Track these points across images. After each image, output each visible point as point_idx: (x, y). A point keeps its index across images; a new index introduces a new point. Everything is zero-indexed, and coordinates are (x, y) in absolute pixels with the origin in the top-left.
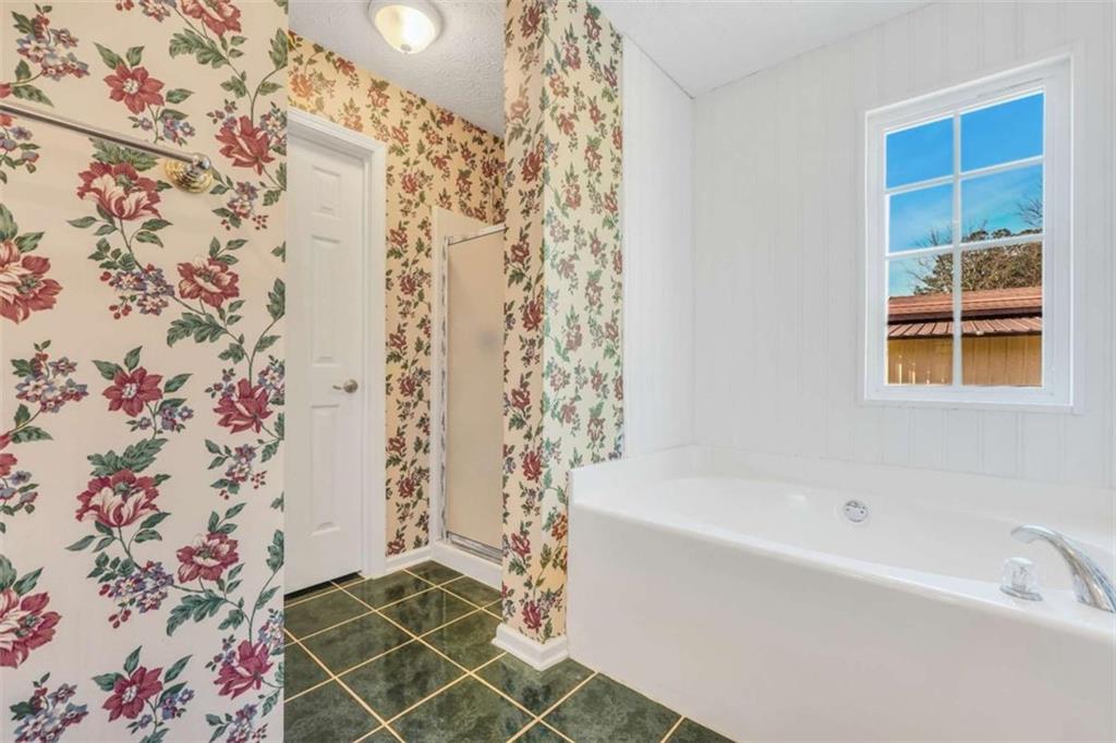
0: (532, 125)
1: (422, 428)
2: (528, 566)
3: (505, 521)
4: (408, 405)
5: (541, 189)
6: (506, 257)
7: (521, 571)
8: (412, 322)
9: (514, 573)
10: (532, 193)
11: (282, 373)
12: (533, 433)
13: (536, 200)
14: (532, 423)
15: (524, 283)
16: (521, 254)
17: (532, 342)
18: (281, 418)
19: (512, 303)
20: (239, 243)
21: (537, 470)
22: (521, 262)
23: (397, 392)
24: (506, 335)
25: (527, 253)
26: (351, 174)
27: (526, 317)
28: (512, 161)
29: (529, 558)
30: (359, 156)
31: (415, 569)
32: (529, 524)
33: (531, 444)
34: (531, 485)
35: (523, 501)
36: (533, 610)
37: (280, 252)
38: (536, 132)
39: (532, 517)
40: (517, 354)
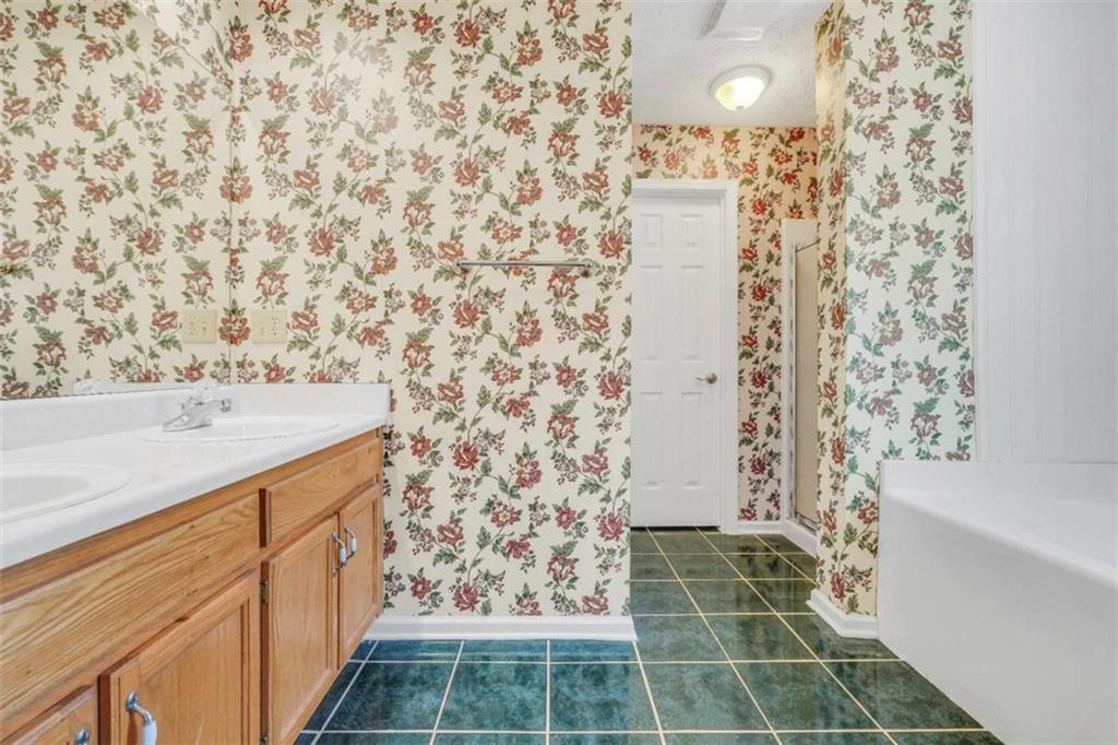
0: (836, 146)
1: (774, 416)
2: (835, 540)
3: (819, 499)
4: (759, 395)
5: (844, 201)
6: (819, 265)
7: (830, 544)
8: (763, 324)
9: (824, 545)
10: (837, 206)
11: (630, 368)
12: (839, 421)
13: (840, 212)
14: (838, 412)
15: (832, 288)
16: (830, 261)
17: (838, 340)
18: (629, 393)
19: (824, 306)
20: (608, 299)
21: (842, 455)
22: (830, 268)
23: (748, 385)
24: (819, 335)
25: (834, 260)
26: (711, 212)
27: (834, 318)
28: (822, 180)
29: (836, 533)
30: (716, 197)
31: (765, 538)
32: (836, 503)
33: (837, 431)
34: (837, 468)
35: (832, 481)
36: (839, 581)
37: (628, 300)
38: (840, 151)
39: (837, 497)
40: (827, 351)
